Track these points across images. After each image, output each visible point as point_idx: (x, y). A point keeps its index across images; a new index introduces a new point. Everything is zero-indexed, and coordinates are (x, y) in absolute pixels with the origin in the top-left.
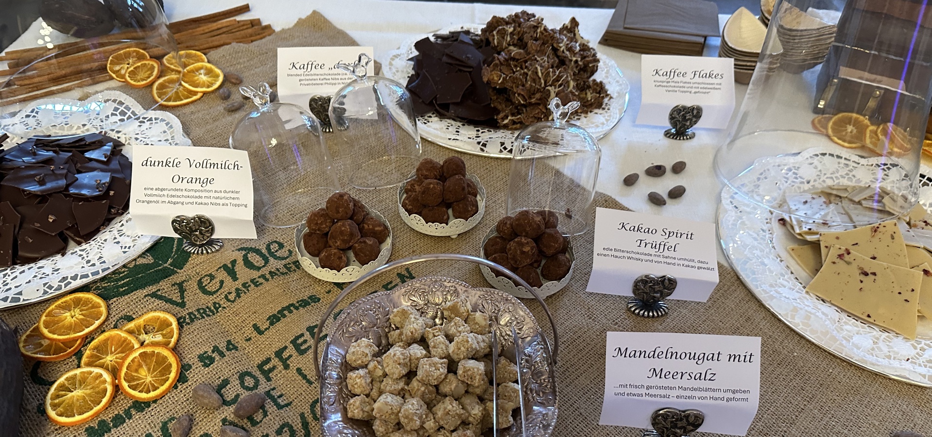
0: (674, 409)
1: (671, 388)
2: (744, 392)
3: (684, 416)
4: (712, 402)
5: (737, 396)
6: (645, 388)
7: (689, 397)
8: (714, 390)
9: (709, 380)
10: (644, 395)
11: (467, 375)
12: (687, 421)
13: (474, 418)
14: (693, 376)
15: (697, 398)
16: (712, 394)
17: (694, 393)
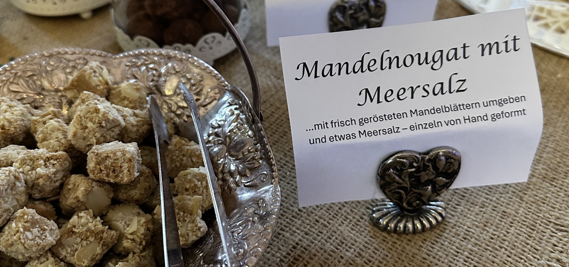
0: (410, 151)
1: (399, 116)
2: (517, 99)
3: (429, 160)
4: (469, 126)
5: (508, 108)
6: (357, 122)
7: (431, 125)
8: (468, 107)
9: (458, 91)
10: (357, 135)
11: (106, 167)
12: (435, 168)
13: (133, 240)
14: (430, 90)
15: (444, 124)
16: (467, 113)
17: (437, 117)
